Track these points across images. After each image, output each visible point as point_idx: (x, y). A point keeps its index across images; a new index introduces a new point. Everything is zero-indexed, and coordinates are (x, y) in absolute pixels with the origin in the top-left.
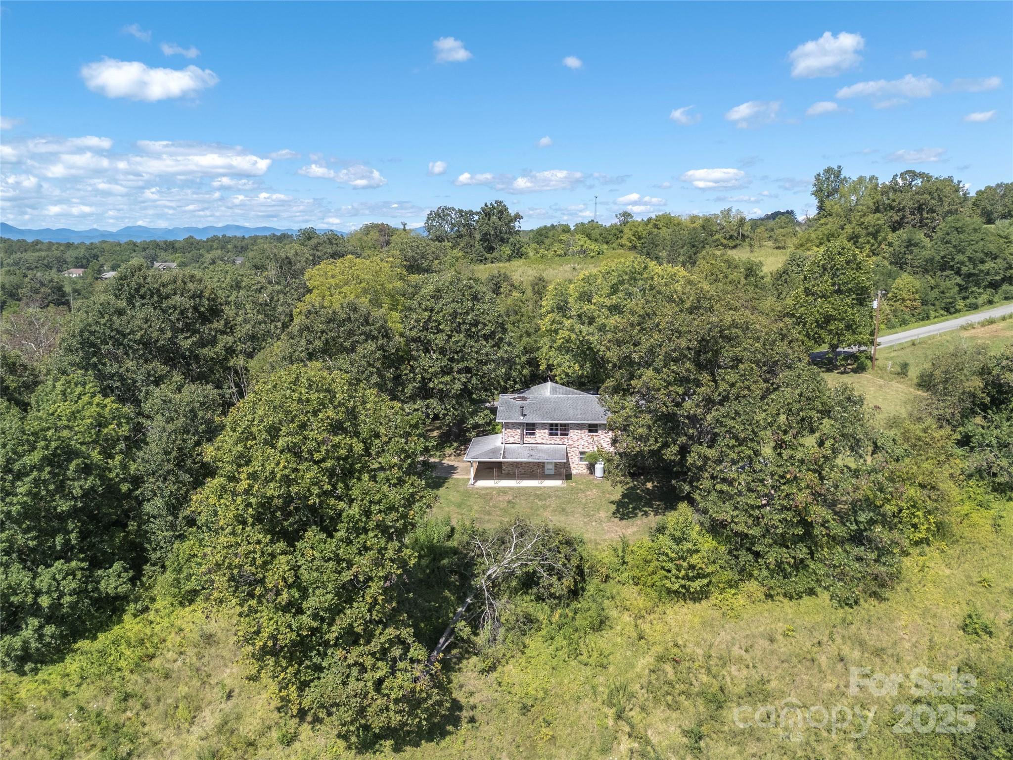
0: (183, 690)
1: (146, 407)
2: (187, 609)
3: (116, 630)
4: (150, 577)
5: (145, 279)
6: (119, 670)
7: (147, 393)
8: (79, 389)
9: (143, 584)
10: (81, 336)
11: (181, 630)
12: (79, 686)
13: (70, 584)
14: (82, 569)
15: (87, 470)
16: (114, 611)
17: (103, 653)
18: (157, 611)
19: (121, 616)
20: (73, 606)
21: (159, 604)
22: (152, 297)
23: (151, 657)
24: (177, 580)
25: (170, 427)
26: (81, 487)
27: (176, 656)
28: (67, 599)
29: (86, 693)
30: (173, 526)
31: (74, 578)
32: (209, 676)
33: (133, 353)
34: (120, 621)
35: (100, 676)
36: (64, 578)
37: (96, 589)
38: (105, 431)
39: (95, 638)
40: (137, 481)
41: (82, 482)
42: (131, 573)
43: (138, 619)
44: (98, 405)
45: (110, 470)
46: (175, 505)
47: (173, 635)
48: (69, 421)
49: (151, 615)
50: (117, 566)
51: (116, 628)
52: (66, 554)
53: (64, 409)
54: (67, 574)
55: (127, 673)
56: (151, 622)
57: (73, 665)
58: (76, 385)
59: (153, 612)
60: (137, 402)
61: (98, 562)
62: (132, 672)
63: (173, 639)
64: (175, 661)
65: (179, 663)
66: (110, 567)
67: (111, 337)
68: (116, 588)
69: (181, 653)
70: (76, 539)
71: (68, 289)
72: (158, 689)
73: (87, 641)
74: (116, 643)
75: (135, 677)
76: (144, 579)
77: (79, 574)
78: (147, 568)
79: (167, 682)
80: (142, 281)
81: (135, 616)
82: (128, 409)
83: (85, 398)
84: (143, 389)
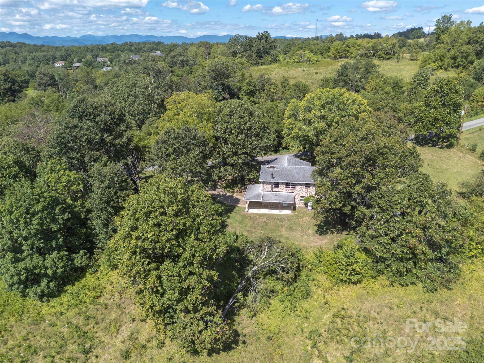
0: (113, 316)
1: (90, 172)
2: (114, 272)
3: (83, 281)
4: (97, 255)
5: (87, 106)
6: (85, 302)
7: (91, 166)
8: (58, 167)
9: (94, 258)
10: (57, 139)
11: (112, 283)
12: (68, 310)
13: (60, 264)
14: (66, 255)
15: (64, 211)
16: (82, 272)
17: (78, 294)
18: (101, 272)
19: (85, 273)
20: (63, 273)
21: (102, 268)
22: (90, 115)
23: (99, 297)
24: (109, 259)
25: (103, 185)
26: (63, 218)
27: (110, 297)
28: (60, 271)
29: (71, 314)
30: (106, 232)
31: (62, 261)
32: (125, 309)
33: (83, 147)
34: (85, 276)
35: (76, 306)
36: (58, 261)
37: (72, 264)
38: (72, 188)
39: (73, 285)
40: (89, 211)
41: (63, 216)
42: (88, 255)
43: (93, 276)
44: (68, 175)
45: (76, 207)
46: (107, 223)
47: (108, 285)
48: (55, 183)
49: (98, 274)
50: (82, 252)
51: (83, 280)
52: (59, 248)
53: (53, 177)
54: (59, 259)
55: (89, 304)
56: (99, 278)
57: (65, 298)
58: (57, 164)
59: (99, 272)
60: (86, 171)
61: (72, 250)
62: (91, 304)
63: (109, 288)
64: (110, 299)
65: (112, 300)
66: (79, 252)
67: (72, 140)
68: (81, 263)
69: (112, 295)
70: (62, 241)
72: (102, 314)
73: (71, 286)
74: (83, 288)
75: (92, 306)
76: (95, 256)
77: (64, 258)
78: (96, 251)
79: (106, 310)
80: (85, 108)
81: (91, 274)
82: (82, 174)
83: (62, 172)
84: (89, 164)
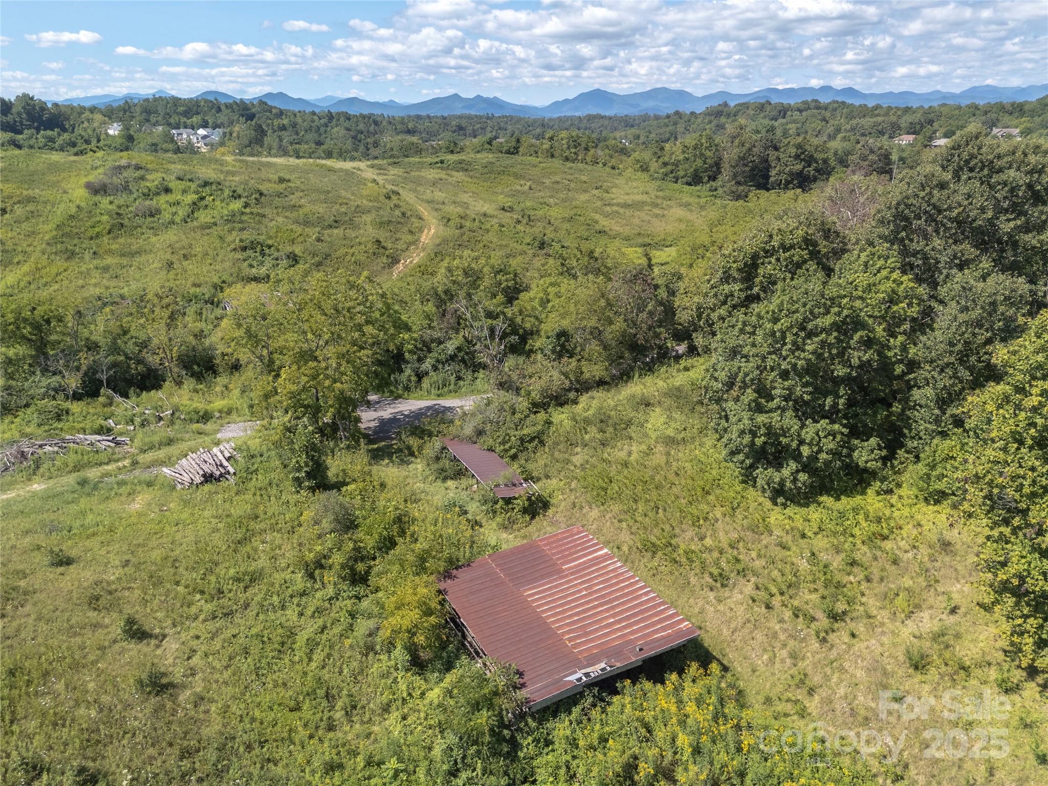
0: (907, 582)
1: (942, 291)
2: (931, 507)
3: (858, 499)
4: (902, 463)
5: (980, 148)
6: (853, 536)
7: (947, 276)
8: (881, 262)
9: (893, 467)
10: (896, 208)
11: (919, 525)
12: (816, 534)
13: (829, 444)
14: (842, 434)
15: (868, 343)
16: (861, 481)
17: (842, 515)
18: (900, 497)
19: (866, 488)
20: (827, 463)
21: (904, 491)
22: (982, 169)
23: (885, 538)
24: (928, 476)
25: (962, 317)
26: (859, 358)
27: (908, 548)
28: (823, 456)
29: (820, 543)
30: (937, 421)
31: (834, 440)
32: (937, 581)
33: (944, 231)
34: (863, 493)
35: (835, 534)
36: (825, 437)
37: (849, 456)
38: (895, 308)
39: (838, 499)
40: (913, 365)
41: (861, 354)
42: (884, 453)
43: (880, 497)
44: (894, 281)
45: (889, 349)
46: (943, 403)
47: (910, 526)
48: (864, 292)
49: (894, 499)
50: (873, 441)
51: (859, 497)
52: (831, 415)
53: (863, 279)
54: (829, 434)
55: (859, 542)
56: (892, 506)
57: (815, 514)
58: (879, 258)
59: (896, 497)
60: (934, 285)
61: (857, 432)
62: (863, 542)
63: (909, 530)
64: (906, 552)
65: (910, 555)
66: (867, 440)
67: (926, 212)
68: (866, 462)
69: (914, 547)
70: (843, 405)
71: (894, 157)
72: (883, 569)
73: (832, 499)
74: (856, 510)
75: (865, 548)
76: (896, 463)
77: (839, 437)
78: (901, 453)
79: (894, 567)
80: (975, 151)
81: (878, 493)
82: (923, 290)
83: (884, 273)
84: (945, 272)
